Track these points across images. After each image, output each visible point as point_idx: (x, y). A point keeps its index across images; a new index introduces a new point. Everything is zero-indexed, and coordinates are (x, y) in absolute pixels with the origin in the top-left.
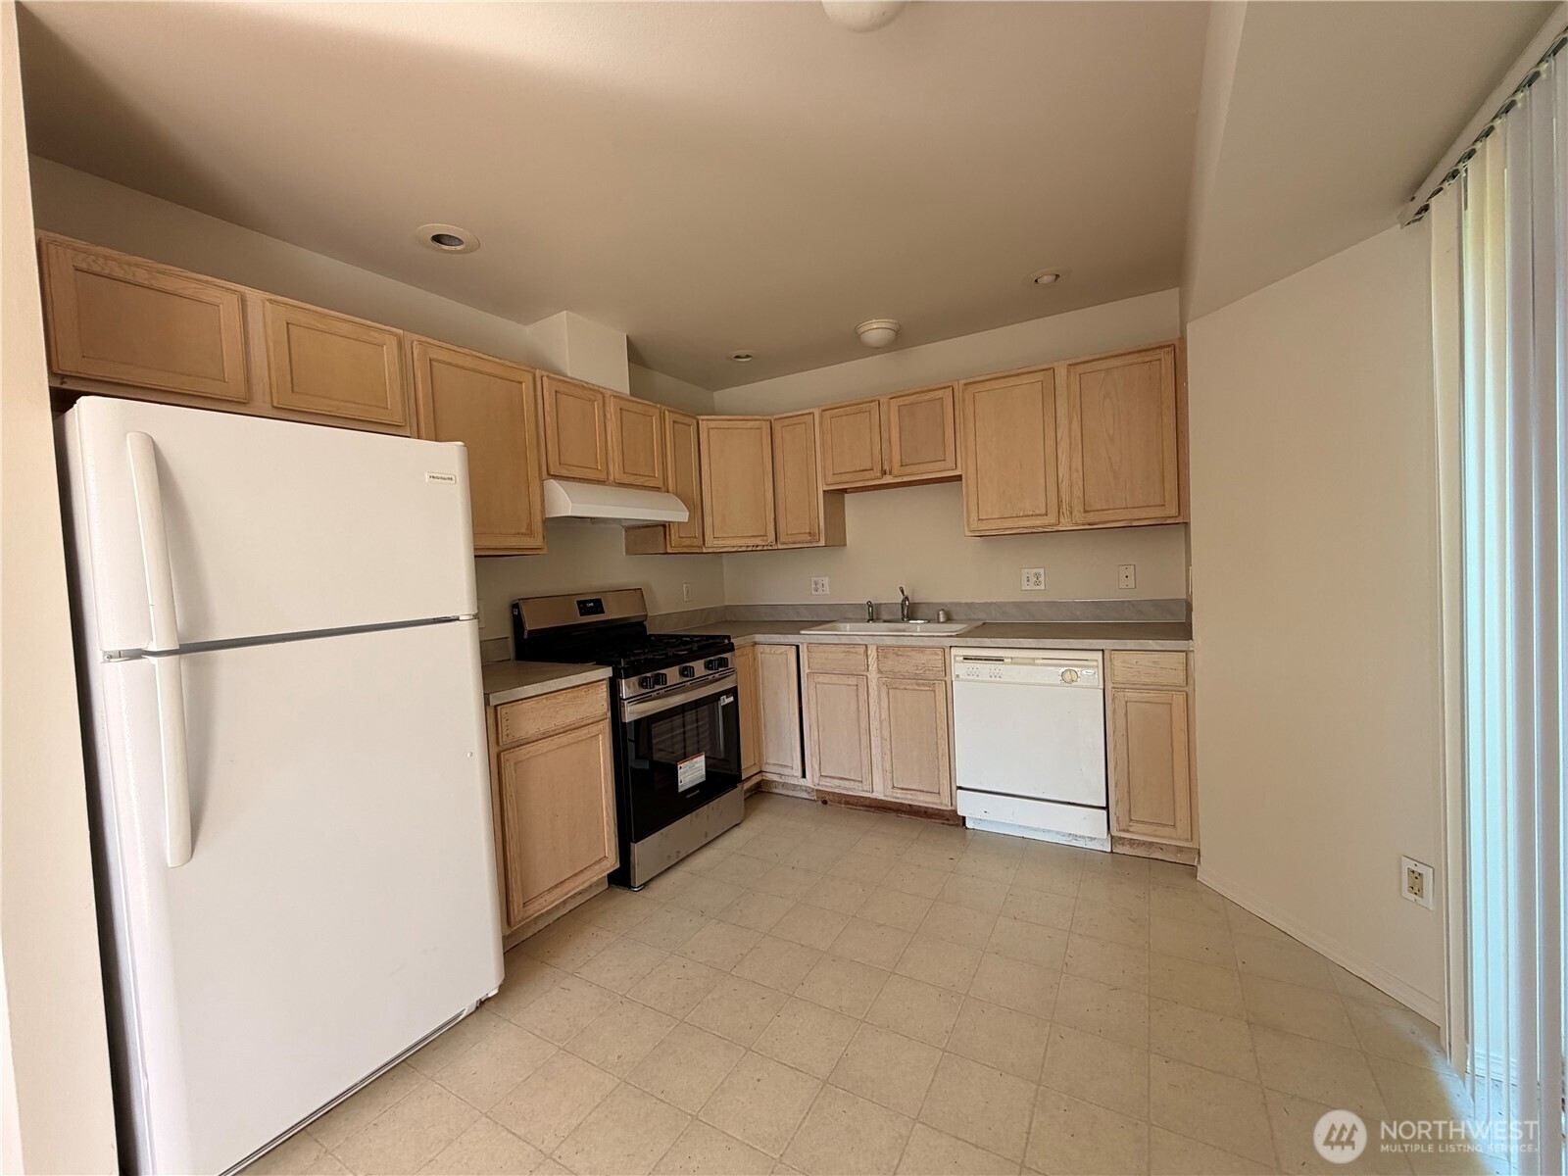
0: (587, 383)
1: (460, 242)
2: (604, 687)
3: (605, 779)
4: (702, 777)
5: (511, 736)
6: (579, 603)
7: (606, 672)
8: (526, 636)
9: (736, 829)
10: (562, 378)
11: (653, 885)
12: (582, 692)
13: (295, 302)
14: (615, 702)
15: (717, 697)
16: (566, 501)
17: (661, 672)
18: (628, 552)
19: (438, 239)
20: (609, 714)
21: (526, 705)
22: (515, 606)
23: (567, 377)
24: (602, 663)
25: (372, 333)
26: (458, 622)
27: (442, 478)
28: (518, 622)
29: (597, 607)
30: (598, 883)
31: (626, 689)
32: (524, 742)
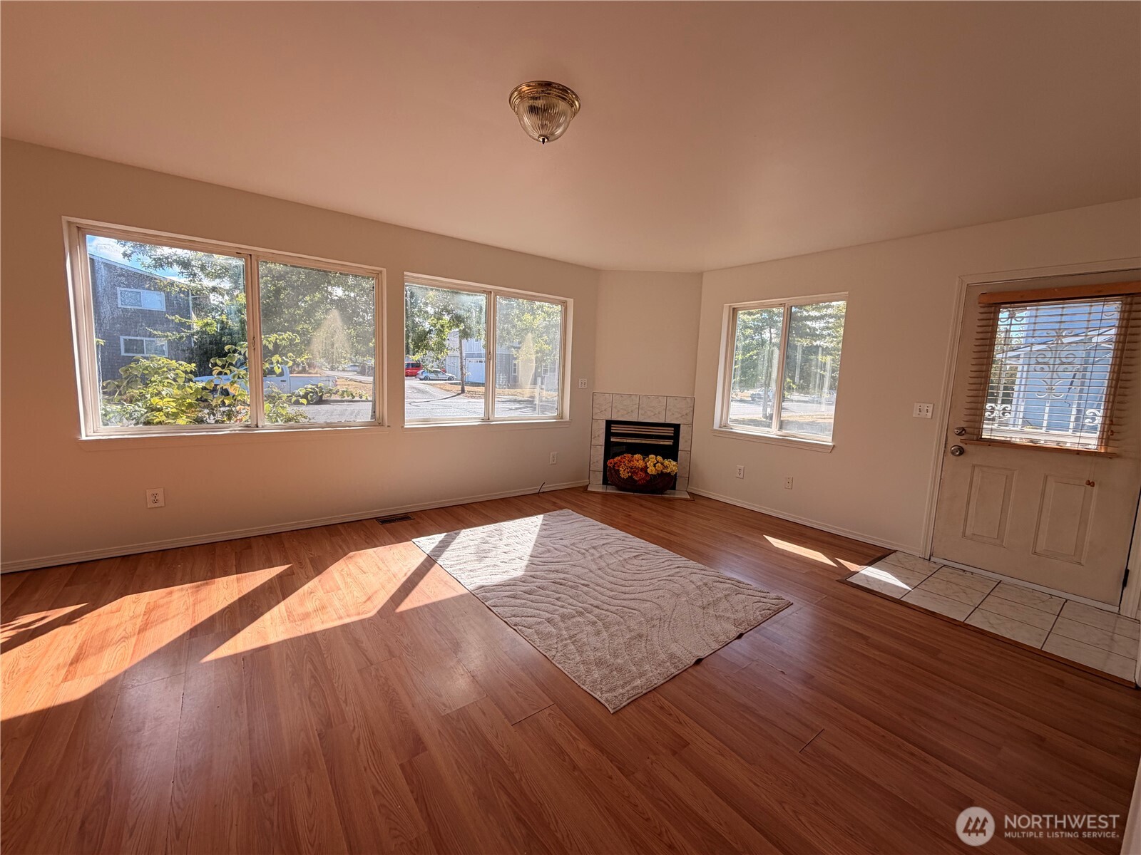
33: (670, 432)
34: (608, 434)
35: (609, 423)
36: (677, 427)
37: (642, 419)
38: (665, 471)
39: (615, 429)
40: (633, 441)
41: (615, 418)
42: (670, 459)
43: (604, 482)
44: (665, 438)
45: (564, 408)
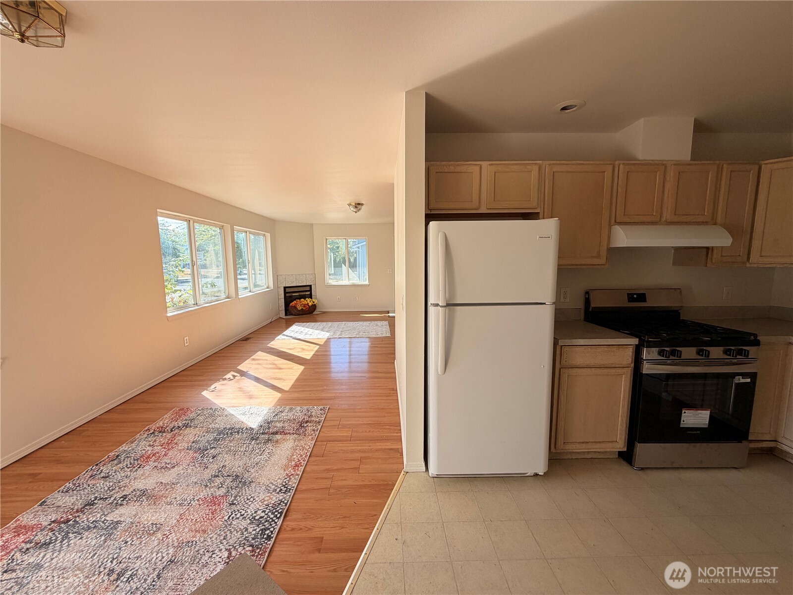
0: (653, 160)
1: (576, 106)
2: (631, 349)
3: (623, 400)
4: (704, 424)
5: (567, 362)
6: (628, 294)
7: (635, 341)
8: (590, 310)
9: (734, 471)
10: (634, 162)
11: (649, 472)
12: (615, 349)
13: (498, 162)
14: (638, 360)
15: (734, 375)
16: (623, 238)
17: (678, 349)
18: (674, 264)
19: (564, 109)
20: (633, 365)
21: (578, 349)
22: (587, 293)
23: (639, 160)
24: (633, 335)
25: (528, 167)
26: (544, 305)
27: (545, 237)
28: (587, 301)
29: (642, 297)
30: (610, 453)
31: (645, 354)
32: (574, 366)
33: (308, 288)
34: (285, 293)
35: (285, 288)
36: (310, 286)
37: (297, 285)
39: (287, 290)
40: (298, 294)
41: (287, 285)
42: (312, 299)
43: (286, 315)
44: (306, 292)
45: (270, 284)
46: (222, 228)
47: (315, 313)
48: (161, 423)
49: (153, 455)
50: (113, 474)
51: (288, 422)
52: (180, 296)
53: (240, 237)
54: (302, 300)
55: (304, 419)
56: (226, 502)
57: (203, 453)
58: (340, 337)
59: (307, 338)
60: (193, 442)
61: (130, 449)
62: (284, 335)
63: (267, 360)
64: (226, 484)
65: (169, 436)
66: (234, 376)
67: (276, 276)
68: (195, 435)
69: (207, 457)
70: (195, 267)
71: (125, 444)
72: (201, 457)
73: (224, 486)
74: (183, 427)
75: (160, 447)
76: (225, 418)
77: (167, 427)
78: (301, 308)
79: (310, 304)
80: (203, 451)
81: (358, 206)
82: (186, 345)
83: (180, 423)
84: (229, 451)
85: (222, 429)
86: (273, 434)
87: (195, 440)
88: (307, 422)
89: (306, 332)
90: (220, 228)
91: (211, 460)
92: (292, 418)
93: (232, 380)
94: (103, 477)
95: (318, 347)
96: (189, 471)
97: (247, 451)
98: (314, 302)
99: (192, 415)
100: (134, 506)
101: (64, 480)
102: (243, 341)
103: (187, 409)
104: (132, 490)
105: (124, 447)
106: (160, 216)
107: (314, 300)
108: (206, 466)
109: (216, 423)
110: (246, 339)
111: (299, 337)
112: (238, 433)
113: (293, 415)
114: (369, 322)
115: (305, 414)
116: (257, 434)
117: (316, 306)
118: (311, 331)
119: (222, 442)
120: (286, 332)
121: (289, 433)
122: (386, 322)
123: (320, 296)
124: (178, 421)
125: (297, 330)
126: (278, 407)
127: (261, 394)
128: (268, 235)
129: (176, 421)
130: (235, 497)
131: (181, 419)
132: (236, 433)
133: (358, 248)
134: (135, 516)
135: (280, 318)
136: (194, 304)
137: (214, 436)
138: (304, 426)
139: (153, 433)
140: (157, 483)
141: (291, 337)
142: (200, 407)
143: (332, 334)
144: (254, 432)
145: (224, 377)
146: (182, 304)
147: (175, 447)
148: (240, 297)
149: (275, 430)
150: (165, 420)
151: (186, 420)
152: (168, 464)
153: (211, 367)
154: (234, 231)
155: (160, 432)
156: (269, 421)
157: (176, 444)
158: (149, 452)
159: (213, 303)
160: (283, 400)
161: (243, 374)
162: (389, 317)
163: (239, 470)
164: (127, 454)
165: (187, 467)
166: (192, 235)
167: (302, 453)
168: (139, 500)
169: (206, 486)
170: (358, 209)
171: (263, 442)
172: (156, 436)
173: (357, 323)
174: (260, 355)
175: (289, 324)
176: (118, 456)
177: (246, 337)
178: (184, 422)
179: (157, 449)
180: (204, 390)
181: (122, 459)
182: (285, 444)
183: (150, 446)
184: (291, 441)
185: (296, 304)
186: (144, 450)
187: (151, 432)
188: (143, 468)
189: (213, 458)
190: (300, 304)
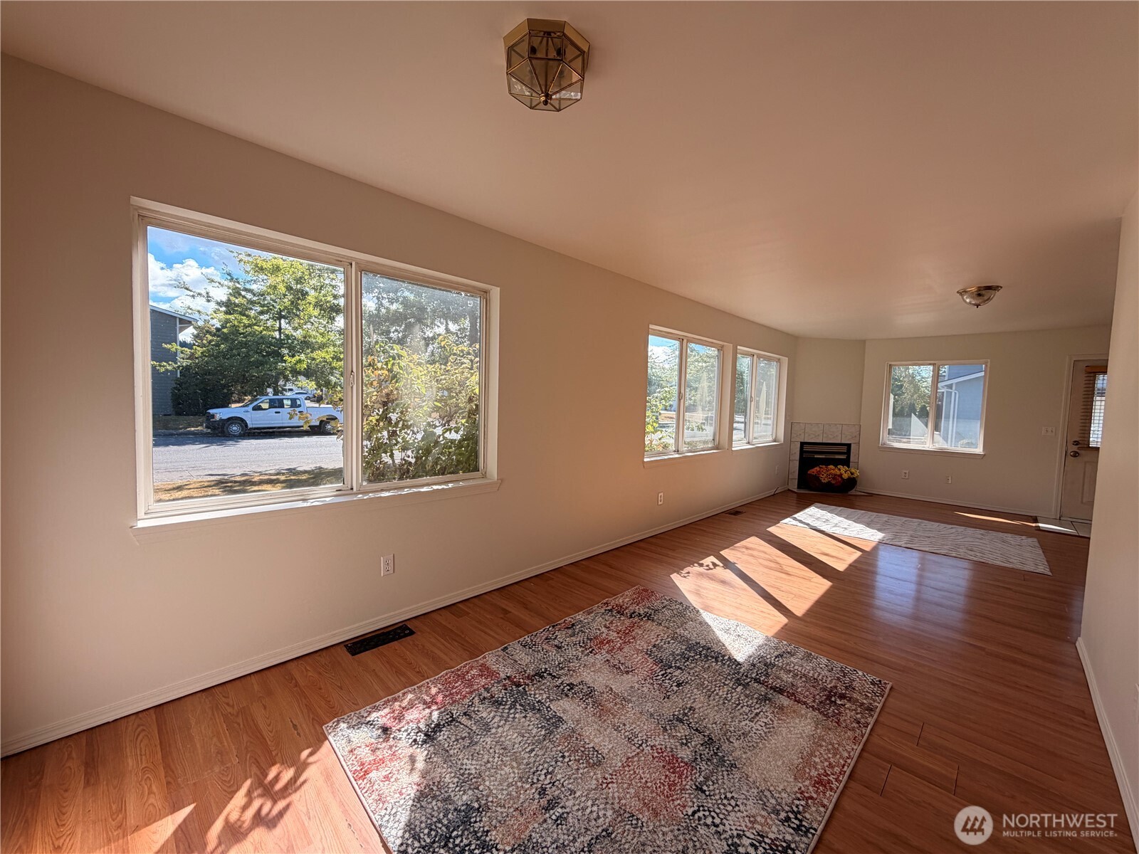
33: (844, 449)
34: (802, 451)
35: (802, 444)
36: (849, 446)
37: (825, 441)
38: (852, 476)
39: (806, 448)
40: (824, 457)
41: (806, 440)
42: (849, 467)
43: (799, 487)
44: (841, 454)
45: (778, 434)
46: (721, 349)
47: (853, 492)
48: (621, 601)
49: (607, 643)
50: (566, 647)
51: (804, 679)
52: (660, 439)
53: (744, 363)
54: (832, 467)
55: (836, 687)
56: (691, 779)
57: (666, 670)
58: (909, 546)
59: (838, 532)
60: (654, 646)
61: (586, 621)
62: (795, 519)
63: (766, 553)
64: (693, 743)
65: (628, 622)
66: (715, 565)
67: (790, 425)
68: (658, 636)
69: (669, 679)
70: (682, 401)
71: (581, 612)
72: (663, 675)
73: (689, 744)
74: (644, 617)
75: (615, 634)
76: (698, 626)
77: (627, 608)
78: (826, 480)
79: (845, 476)
80: (666, 665)
81: (984, 292)
82: (660, 503)
83: (641, 610)
84: (702, 685)
85: (694, 642)
86: (774, 689)
87: (657, 643)
88: (842, 697)
89: (835, 521)
90: (718, 350)
91: (675, 688)
92: (811, 675)
93: (712, 569)
94: (556, 646)
95: (859, 554)
96: (645, 689)
97: (729, 701)
98: (852, 474)
99: (657, 604)
100: (579, 706)
101: (525, 630)
102: (731, 514)
103: (652, 592)
104: (579, 680)
105: (580, 616)
106: (652, 335)
107: (853, 471)
108: (668, 694)
109: (687, 629)
110: (735, 512)
111: (822, 528)
112: (717, 661)
113: (813, 669)
114: (982, 531)
115: (838, 678)
116: (747, 676)
117: (856, 481)
118: (846, 523)
119: (693, 665)
120: (798, 514)
121: (805, 703)
122: (1030, 540)
123: (864, 464)
124: (640, 605)
125: (819, 516)
126: (785, 643)
127: (756, 607)
128: (785, 360)
129: (638, 605)
130: (707, 779)
131: (644, 603)
132: (714, 660)
133: (950, 386)
134: (578, 721)
135: (789, 490)
136: (675, 451)
137: (681, 649)
138: (835, 702)
139: (610, 610)
140: (607, 686)
141: (808, 524)
142: (667, 596)
143: (890, 536)
144: (742, 670)
145: (701, 562)
146: (661, 449)
147: (633, 642)
148: (733, 449)
149: (778, 683)
150: (625, 598)
151: (649, 608)
152: (622, 664)
153: (686, 542)
154: (736, 353)
155: (618, 612)
156: (768, 661)
157: (634, 638)
158: (604, 635)
159: (698, 453)
160: (794, 632)
161: (727, 564)
162: (1038, 529)
163: (715, 730)
164: (581, 627)
165: (643, 682)
166: (684, 358)
167: (832, 760)
168: (584, 701)
169: (665, 730)
170: (986, 298)
171: (755, 696)
172: (613, 616)
173: (951, 526)
174: (753, 541)
175: (803, 504)
176: (573, 625)
177: (738, 510)
178: (646, 610)
179: (613, 635)
180: (675, 572)
181: (577, 631)
182: (797, 721)
183: (605, 626)
184: (809, 721)
185: (819, 472)
186: (599, 629)
187: (609, 608)
188: (595, 654)
189: (678, 685)
190: (825, 474)
